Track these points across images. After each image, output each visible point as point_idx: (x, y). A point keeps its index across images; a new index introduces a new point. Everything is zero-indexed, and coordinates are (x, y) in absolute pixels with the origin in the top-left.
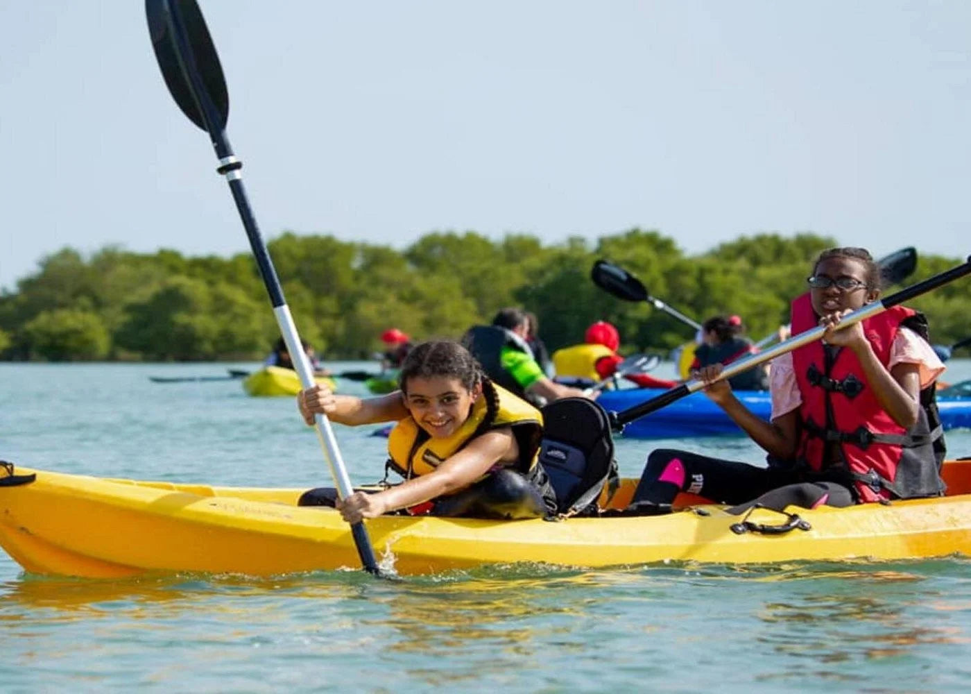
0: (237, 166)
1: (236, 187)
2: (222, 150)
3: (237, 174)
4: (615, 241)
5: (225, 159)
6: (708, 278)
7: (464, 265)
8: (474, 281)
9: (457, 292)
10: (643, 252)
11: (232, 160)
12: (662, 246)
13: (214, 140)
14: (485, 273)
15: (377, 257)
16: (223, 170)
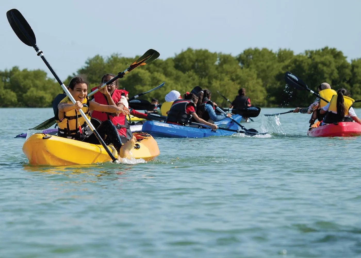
0: (41, 52)
1: (43, 57)
2: (37, 49)
3: (42, 54)
4: (317, 52)
5: (38, 51)
6: (356, 70)
7: (259, 64)
8: (263, 71)
9: (255, 76)
10: (329, 58)
11: (40, 51)
12: (337, 55)
13: (34, 47)
14: (268, 67)
15: (226, 59)
16: (38, 55)
